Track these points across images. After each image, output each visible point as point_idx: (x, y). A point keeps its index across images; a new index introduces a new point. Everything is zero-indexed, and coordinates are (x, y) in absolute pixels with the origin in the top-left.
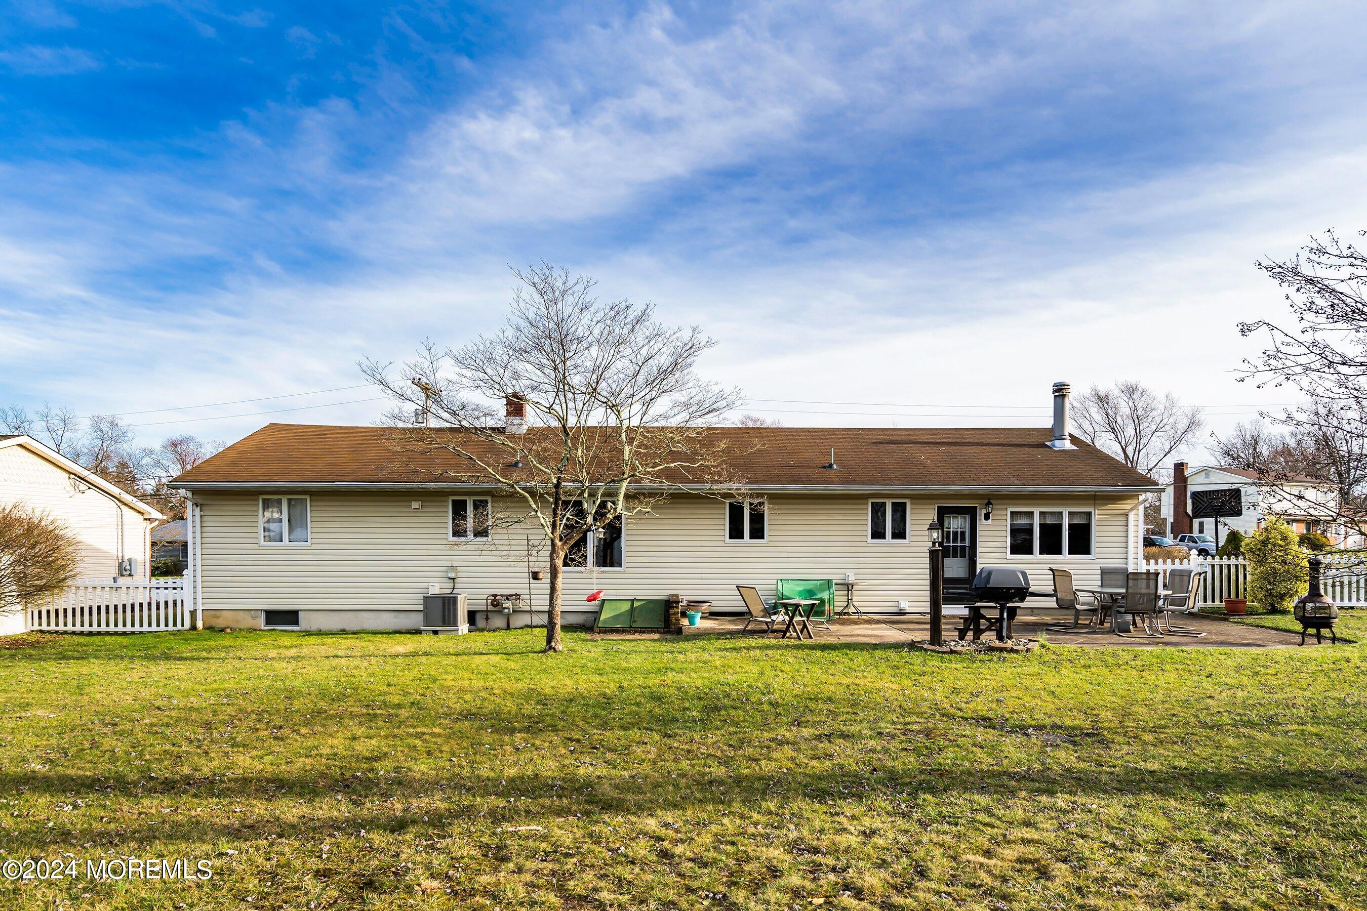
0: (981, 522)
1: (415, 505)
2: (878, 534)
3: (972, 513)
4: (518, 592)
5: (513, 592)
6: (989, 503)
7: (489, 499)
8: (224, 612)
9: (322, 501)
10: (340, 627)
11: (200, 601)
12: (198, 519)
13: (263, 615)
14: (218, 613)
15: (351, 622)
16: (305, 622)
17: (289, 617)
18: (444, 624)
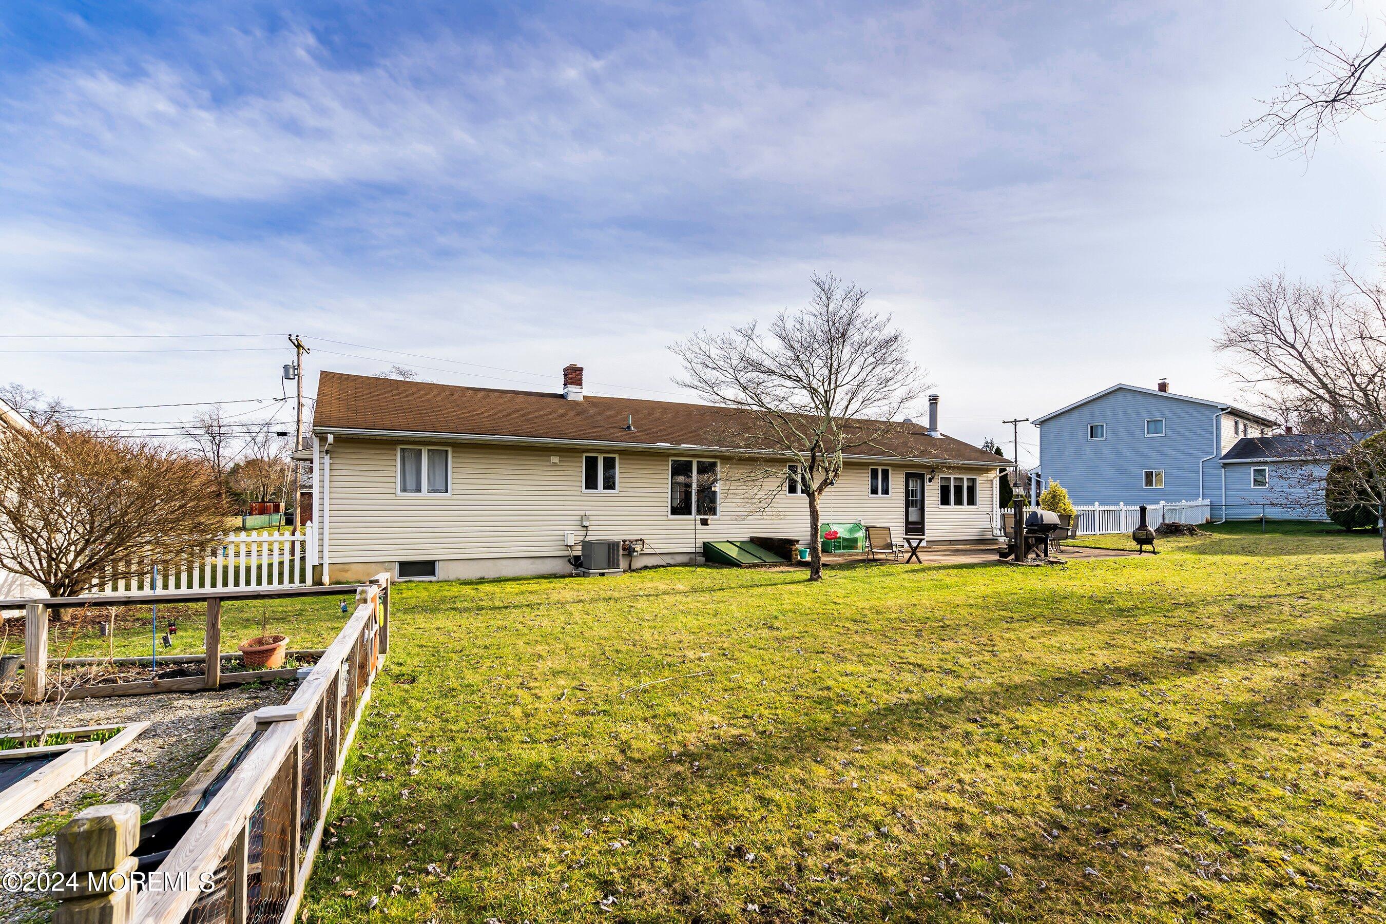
0: (927, 484)
1: (555, 459)
2: (874, 491)
3: (921, 477)
4: (643, 537)
5: (639, 537)
6: (933, 471)
7: (617, 457)
8: (353, 566)
9: (464, 453)
10: (479, 575)
11: (326, 554)
12: (327, 467)
13: (397, 566)
14: (346, 567)
15: (490, 571)
16: (442, 572)
17: (427, 568)
18: (609, 567)
